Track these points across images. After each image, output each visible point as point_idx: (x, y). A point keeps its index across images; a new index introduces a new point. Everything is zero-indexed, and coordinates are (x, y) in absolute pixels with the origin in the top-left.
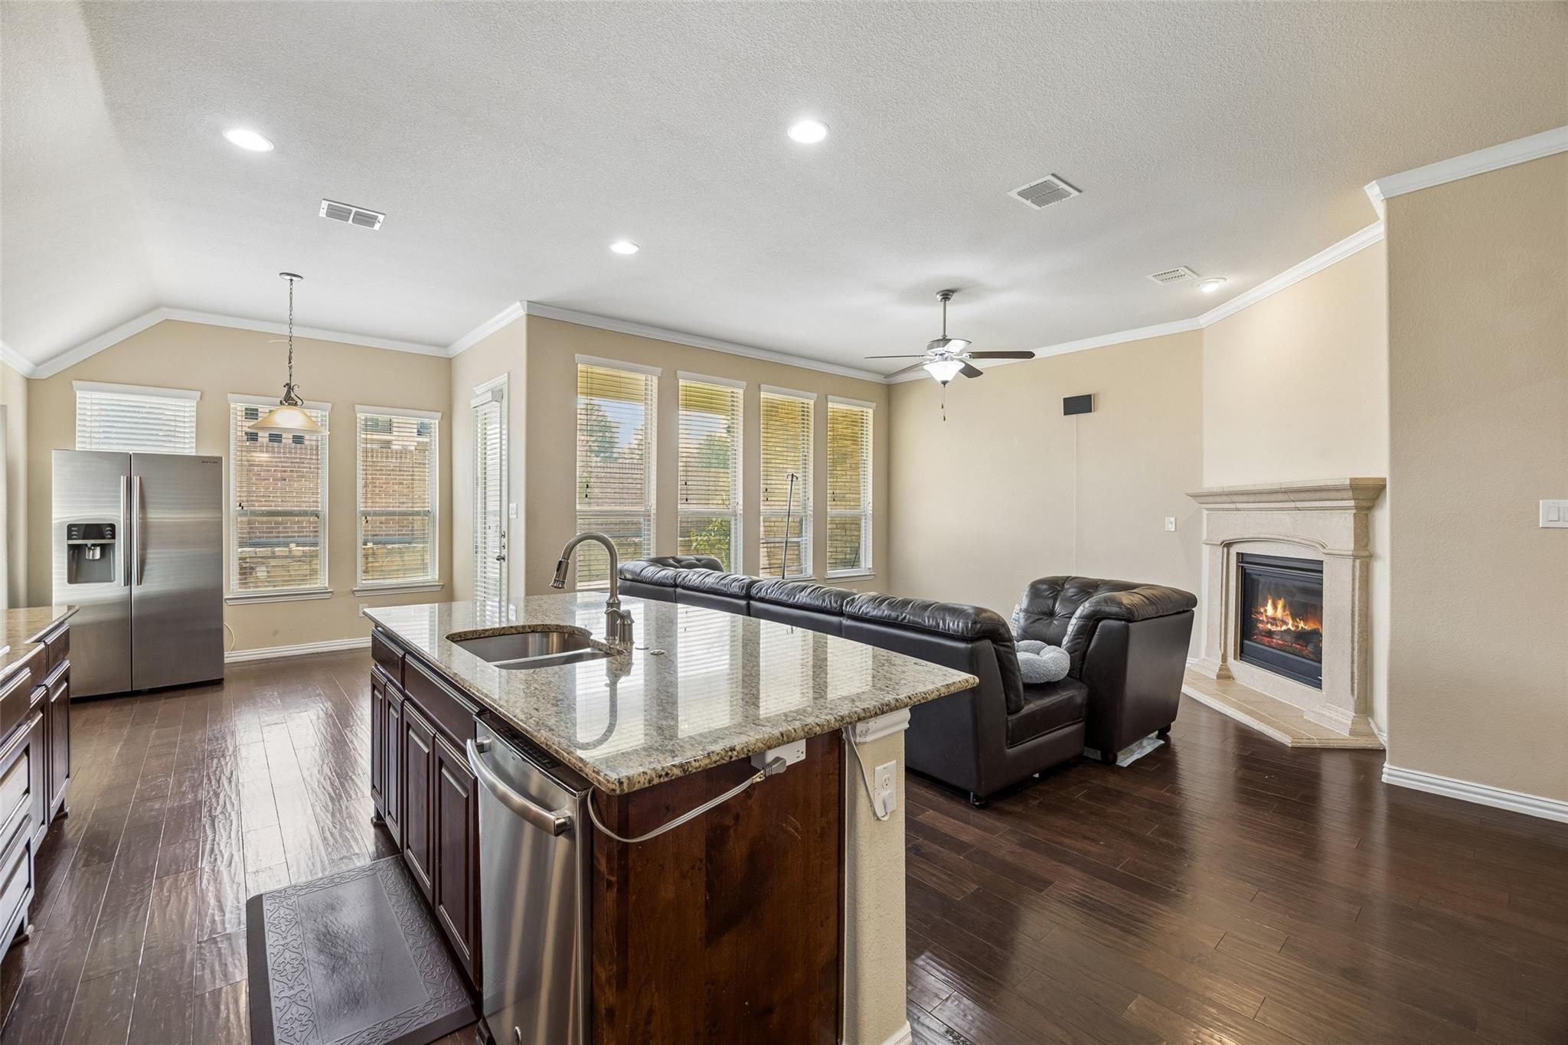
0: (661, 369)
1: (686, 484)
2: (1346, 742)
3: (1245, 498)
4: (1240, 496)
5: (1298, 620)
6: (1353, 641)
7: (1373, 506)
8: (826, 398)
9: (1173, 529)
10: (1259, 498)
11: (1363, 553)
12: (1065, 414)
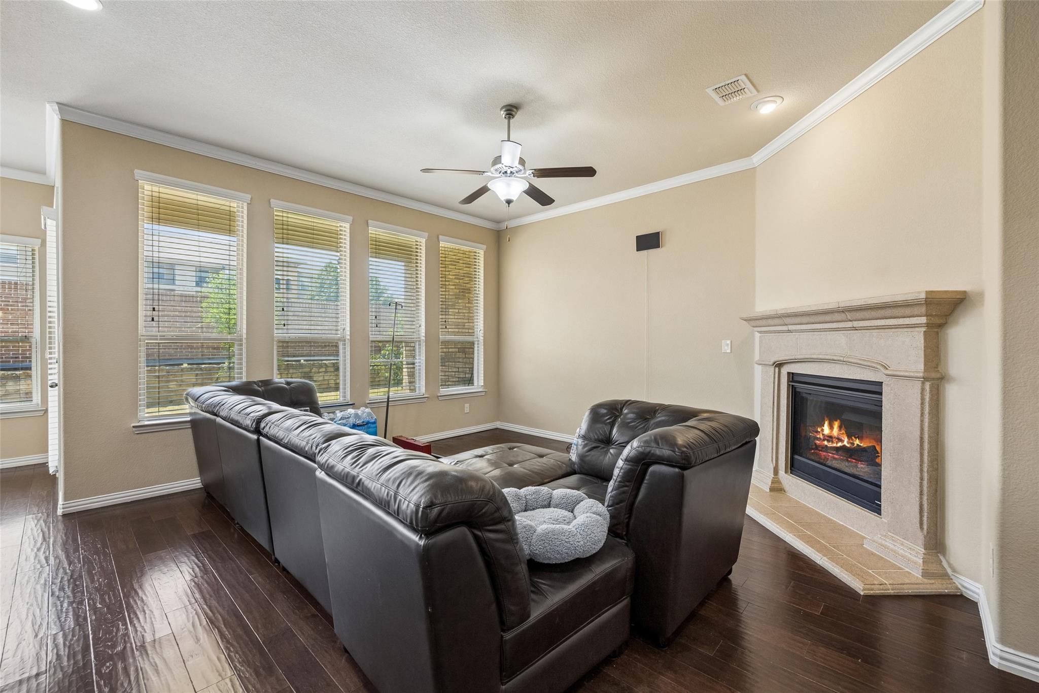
0: (250, 196)
1: (283, 310)
2: (921, 586)
3: (798, 320)
4: (793, 318)
5: (853, 438)
6: (921, 471)
7: (946, 323)
8: (438, 238)
9: (729, 351)
10: (813, 319)
11: (934, 375)
12: (637, 251)
